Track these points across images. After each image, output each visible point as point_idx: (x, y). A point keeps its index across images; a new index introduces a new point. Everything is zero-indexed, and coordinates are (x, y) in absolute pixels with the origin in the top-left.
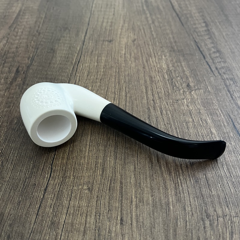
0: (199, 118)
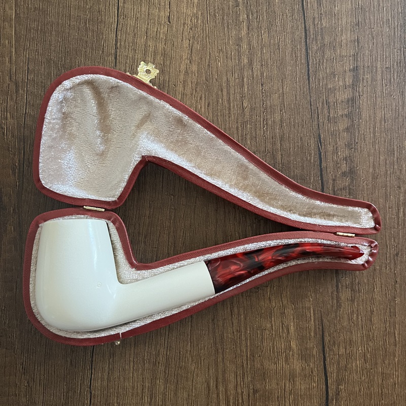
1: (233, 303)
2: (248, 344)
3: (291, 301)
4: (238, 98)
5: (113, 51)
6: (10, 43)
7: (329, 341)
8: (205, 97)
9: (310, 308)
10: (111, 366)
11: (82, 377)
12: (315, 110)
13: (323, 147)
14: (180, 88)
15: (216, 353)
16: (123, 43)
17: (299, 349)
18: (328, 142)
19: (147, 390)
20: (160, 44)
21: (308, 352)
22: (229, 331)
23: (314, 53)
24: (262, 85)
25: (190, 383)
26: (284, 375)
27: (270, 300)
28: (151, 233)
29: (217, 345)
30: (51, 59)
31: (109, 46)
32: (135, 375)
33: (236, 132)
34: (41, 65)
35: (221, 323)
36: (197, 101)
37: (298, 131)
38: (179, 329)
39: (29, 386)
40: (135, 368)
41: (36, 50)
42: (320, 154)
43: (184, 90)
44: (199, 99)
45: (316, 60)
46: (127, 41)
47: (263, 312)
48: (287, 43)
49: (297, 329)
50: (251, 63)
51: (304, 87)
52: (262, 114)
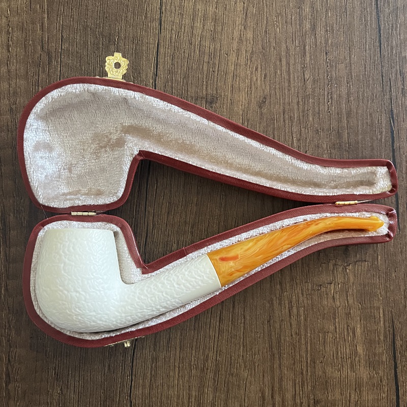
0: (346, 326)
1: (291, 302)
2: (309, 349)
3: (358, 300)
4: (299, 68)
5: (158, 17)
6: (42, 7)
7: (401, 346)
8: (261, 68)
9: (379, 308)
10: (153, 372)
11: (122, 384)
12: (387, 82)
13: (396, 124)
14: (233, 58)
15: (272, 358)
16: (168, 8)
17: (366, 354)
18: (402, 119)
19: (193, 400)
20: (211, 7)
21: (377, 358)
22: (287, 333)
23: (386, 16)
24: (326, 53)
25: (242, 392)
26: (349, 384)
27: (334, 299)
28: (199, 222)
29: (273, 350)
30: (87, 26)
31: (153, 10)
32: (181, 383)
33: (296, 107)
34: (77, 33)
35: (277, 326)
36: (252, 73)
37: (367, 106)
38: (230, 331)
39: (62, 393)
40: (180, 375)
41: (71, 15)
42: (392, 132)
43: (238, 59)
44: (254, 70)
45: (388, 25)
46: (173, 4)
47: (326, 312)
48: (356, 6)
49: (364, 331)
50: (314, 28)
51: (374, 56)
52: (326, 86)
